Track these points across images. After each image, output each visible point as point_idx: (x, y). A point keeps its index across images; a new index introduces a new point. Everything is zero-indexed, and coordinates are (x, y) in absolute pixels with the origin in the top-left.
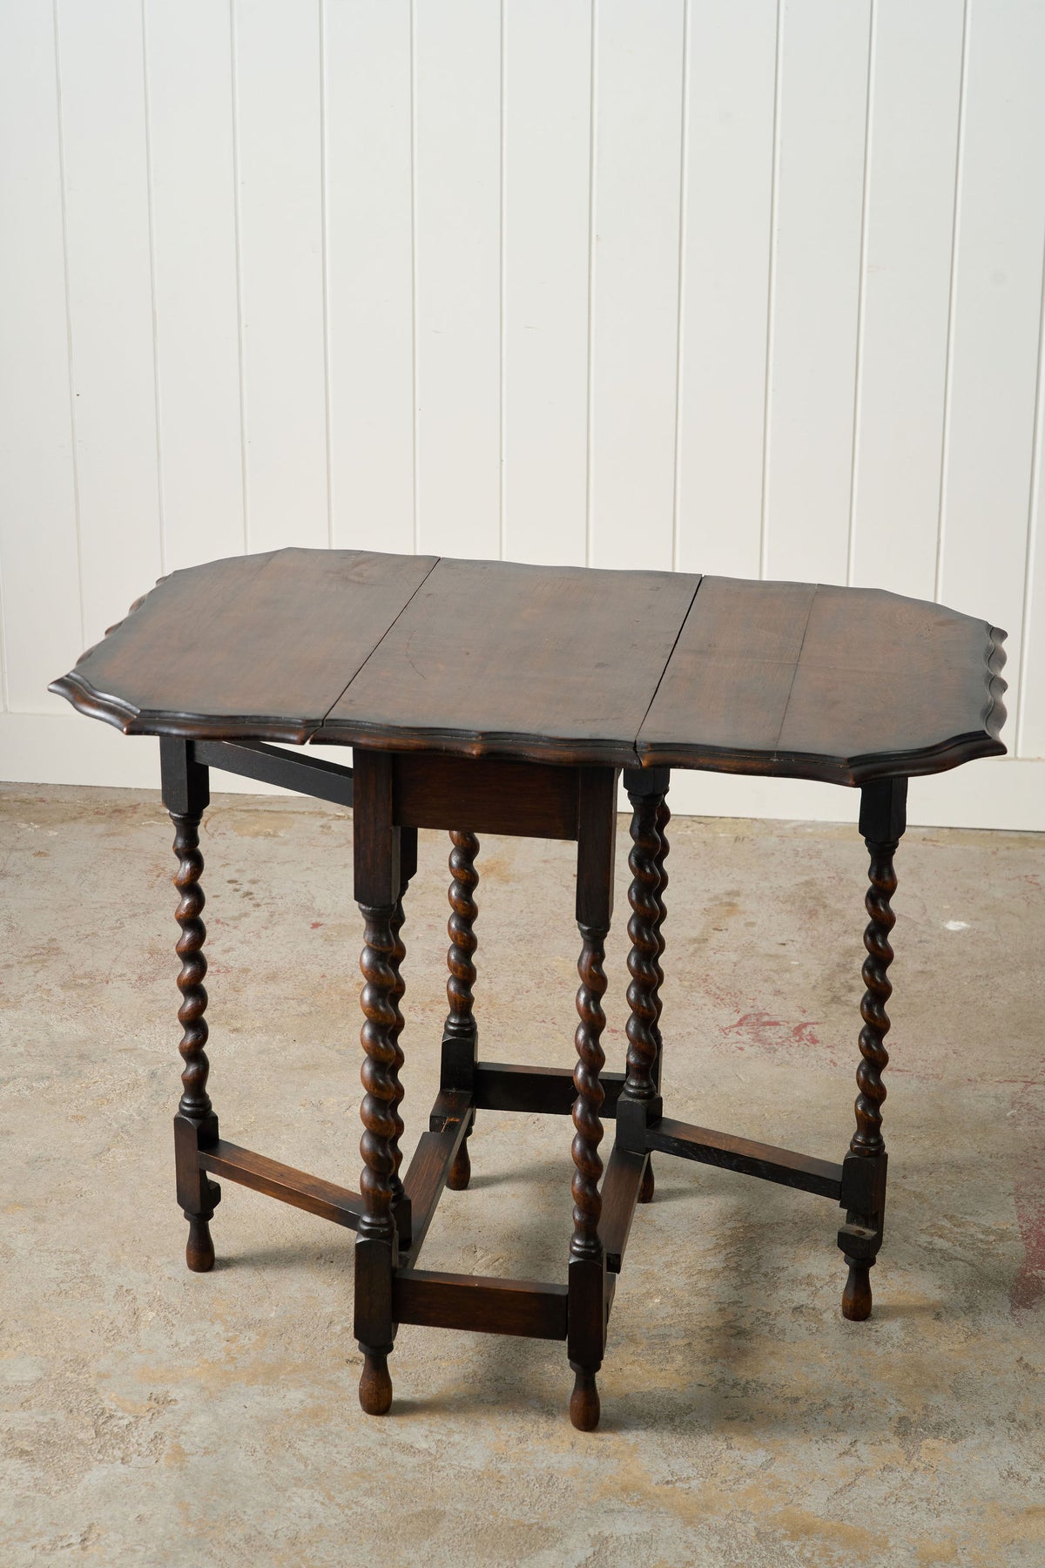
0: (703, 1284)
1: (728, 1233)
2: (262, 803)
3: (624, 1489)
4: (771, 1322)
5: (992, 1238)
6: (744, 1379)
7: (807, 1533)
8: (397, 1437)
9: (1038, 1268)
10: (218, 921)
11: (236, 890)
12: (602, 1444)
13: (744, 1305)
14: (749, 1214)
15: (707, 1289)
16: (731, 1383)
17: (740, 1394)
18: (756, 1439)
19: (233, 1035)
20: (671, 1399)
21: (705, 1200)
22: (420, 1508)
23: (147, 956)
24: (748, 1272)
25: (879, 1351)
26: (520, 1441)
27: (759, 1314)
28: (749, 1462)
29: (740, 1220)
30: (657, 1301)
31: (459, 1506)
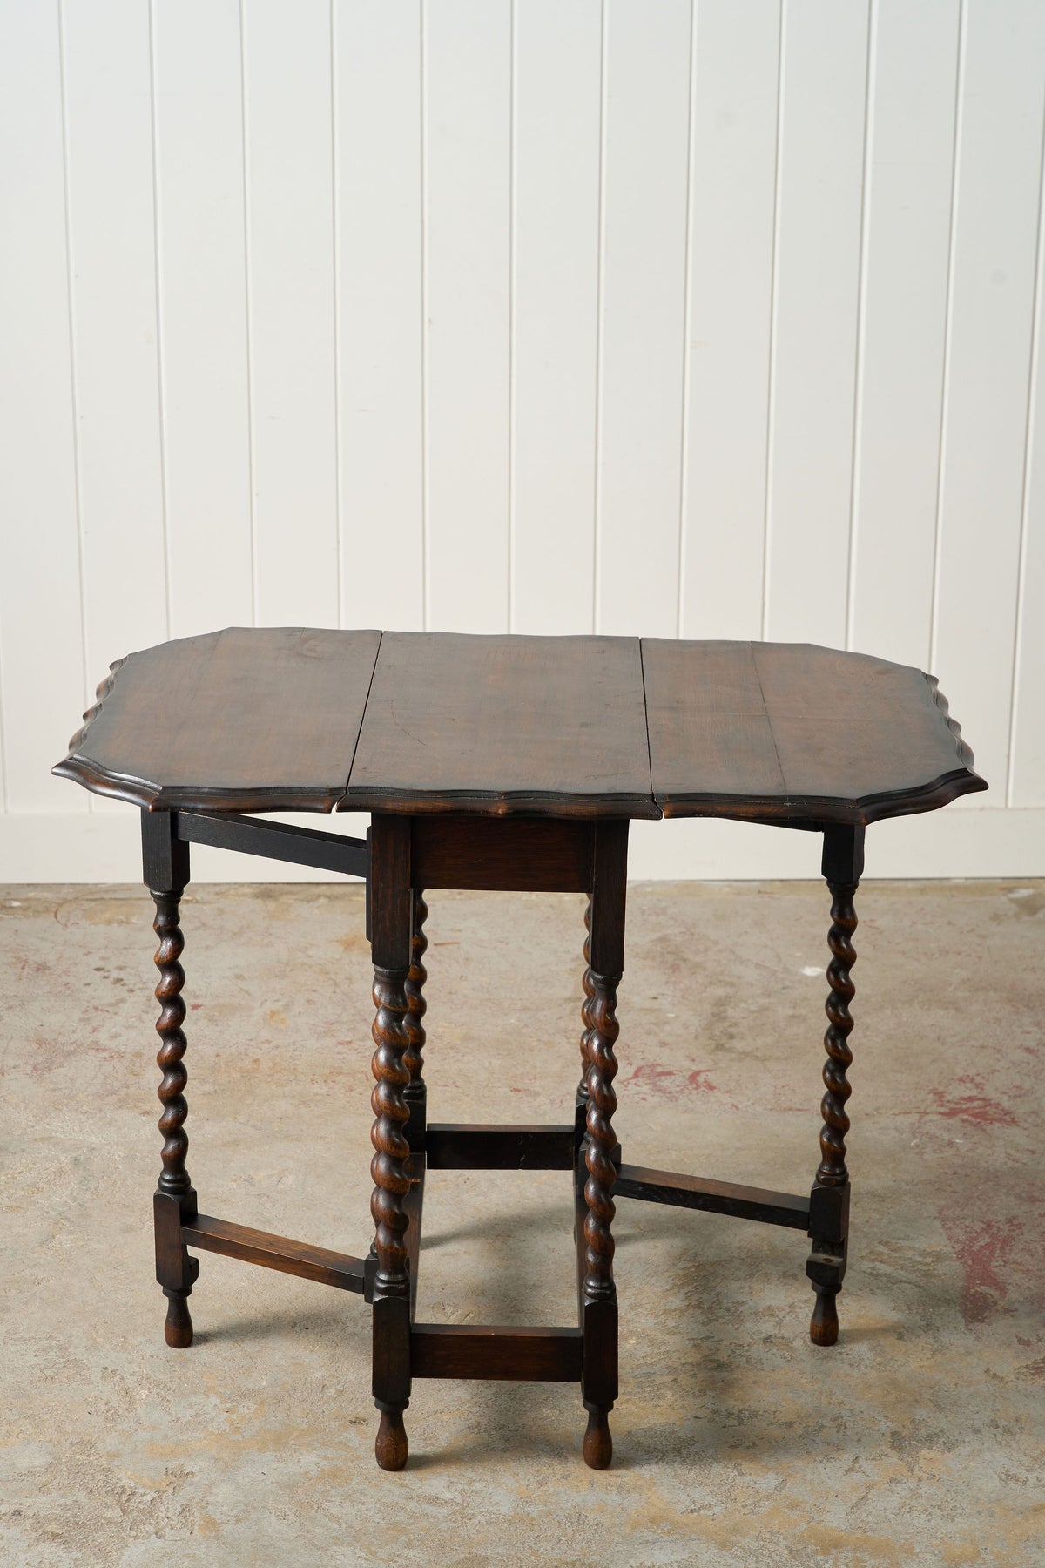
0: (671, 1323)
1: (682, 1273)
2: (107, 891)
3: (652, 1521)
4: (745, 1353)
5: (929, 1260)
6: (736, 1409)
7: (836, 1547)
8: (420, 1490)
9: (980, 1284)
10: (96, 1009)
11: (105, 977)
12: (619, 1480)
13: (716, 1339)
14: (696, 1254)
15: (677, 1327)
16: (725, 1413)
17: (737, 1423)
18: (764, 1464)
19: (144, 1118)
20: (674, 1432)
21: (651, 1243)
22: (463, 1556)
23: (35, 1046)
24: (710, 1308)
25: (855, 1373)
26: (540, 1484)
27: (733, 1347)
28: (763, 1485)
29: (689, 1261)
30: (632, 1342)
31: (499, 1550)
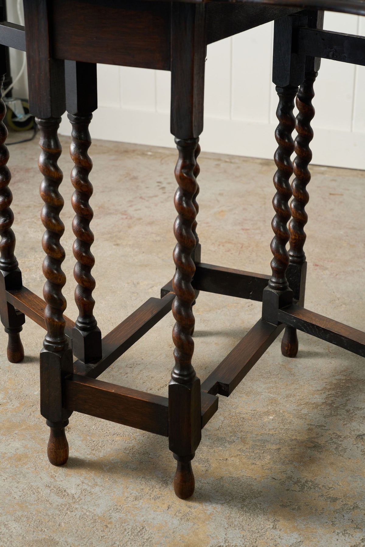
0: (305, 411)
1: (335, 382)
4: (339, 442)
6: (305, 479)
8: (60, 483)
10: (141, 197)
11: (159, 186)
12: (188, 509)
13: (326, 428)
14: (352, 372)
15: (306, 415)
16: (295, 480)
17: (298, 489)
18: (296, 525)
20: (250, 485)
21: (329, 360)
22: (44, 536)
24: (337, 407)
26: (136, 499)
27: (333, 436)
28: (284, 541)
29: (345, 375)
30: (271, 417)
